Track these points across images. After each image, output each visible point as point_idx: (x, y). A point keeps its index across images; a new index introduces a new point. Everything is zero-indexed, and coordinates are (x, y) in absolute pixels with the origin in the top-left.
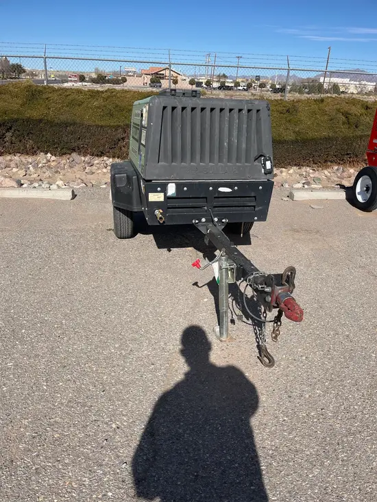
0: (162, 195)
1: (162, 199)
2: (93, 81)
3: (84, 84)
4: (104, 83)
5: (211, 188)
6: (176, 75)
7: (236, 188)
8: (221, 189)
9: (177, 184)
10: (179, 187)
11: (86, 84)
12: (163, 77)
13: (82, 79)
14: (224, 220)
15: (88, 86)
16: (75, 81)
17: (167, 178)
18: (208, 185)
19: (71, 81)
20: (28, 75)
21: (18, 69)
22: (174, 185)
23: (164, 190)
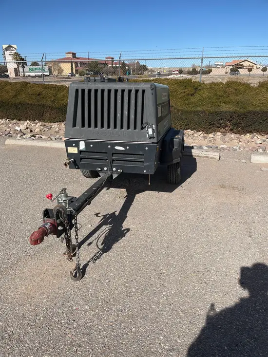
0: (76, 149)
1: (76, 152)
2: (189, 73)
3: (181, 75)
4: (196, 74)
5: (109, 146)
6: (253, 65)
7: (128, 147)
8: (117, 148)
9: (85, 142)
10: (87, 144)
11: (184, 75)
12: (242, 67)
13: (181, 72)
14: (119, 170)
15: (184, 76)
16: (176, 74)
17: (78, 137)
18: (108, 144)
19: (174, 74)
20: (149, 71)
21: (144, 68)
22: (83, 142)
23: (77, 146)
